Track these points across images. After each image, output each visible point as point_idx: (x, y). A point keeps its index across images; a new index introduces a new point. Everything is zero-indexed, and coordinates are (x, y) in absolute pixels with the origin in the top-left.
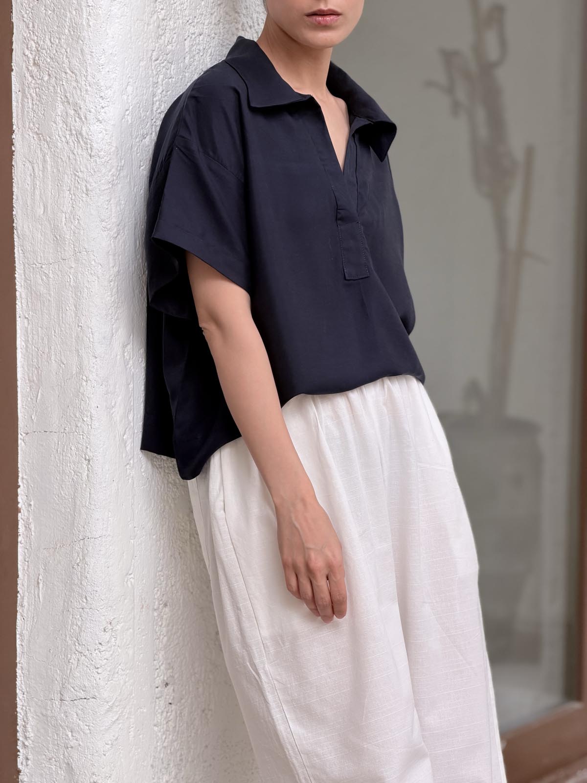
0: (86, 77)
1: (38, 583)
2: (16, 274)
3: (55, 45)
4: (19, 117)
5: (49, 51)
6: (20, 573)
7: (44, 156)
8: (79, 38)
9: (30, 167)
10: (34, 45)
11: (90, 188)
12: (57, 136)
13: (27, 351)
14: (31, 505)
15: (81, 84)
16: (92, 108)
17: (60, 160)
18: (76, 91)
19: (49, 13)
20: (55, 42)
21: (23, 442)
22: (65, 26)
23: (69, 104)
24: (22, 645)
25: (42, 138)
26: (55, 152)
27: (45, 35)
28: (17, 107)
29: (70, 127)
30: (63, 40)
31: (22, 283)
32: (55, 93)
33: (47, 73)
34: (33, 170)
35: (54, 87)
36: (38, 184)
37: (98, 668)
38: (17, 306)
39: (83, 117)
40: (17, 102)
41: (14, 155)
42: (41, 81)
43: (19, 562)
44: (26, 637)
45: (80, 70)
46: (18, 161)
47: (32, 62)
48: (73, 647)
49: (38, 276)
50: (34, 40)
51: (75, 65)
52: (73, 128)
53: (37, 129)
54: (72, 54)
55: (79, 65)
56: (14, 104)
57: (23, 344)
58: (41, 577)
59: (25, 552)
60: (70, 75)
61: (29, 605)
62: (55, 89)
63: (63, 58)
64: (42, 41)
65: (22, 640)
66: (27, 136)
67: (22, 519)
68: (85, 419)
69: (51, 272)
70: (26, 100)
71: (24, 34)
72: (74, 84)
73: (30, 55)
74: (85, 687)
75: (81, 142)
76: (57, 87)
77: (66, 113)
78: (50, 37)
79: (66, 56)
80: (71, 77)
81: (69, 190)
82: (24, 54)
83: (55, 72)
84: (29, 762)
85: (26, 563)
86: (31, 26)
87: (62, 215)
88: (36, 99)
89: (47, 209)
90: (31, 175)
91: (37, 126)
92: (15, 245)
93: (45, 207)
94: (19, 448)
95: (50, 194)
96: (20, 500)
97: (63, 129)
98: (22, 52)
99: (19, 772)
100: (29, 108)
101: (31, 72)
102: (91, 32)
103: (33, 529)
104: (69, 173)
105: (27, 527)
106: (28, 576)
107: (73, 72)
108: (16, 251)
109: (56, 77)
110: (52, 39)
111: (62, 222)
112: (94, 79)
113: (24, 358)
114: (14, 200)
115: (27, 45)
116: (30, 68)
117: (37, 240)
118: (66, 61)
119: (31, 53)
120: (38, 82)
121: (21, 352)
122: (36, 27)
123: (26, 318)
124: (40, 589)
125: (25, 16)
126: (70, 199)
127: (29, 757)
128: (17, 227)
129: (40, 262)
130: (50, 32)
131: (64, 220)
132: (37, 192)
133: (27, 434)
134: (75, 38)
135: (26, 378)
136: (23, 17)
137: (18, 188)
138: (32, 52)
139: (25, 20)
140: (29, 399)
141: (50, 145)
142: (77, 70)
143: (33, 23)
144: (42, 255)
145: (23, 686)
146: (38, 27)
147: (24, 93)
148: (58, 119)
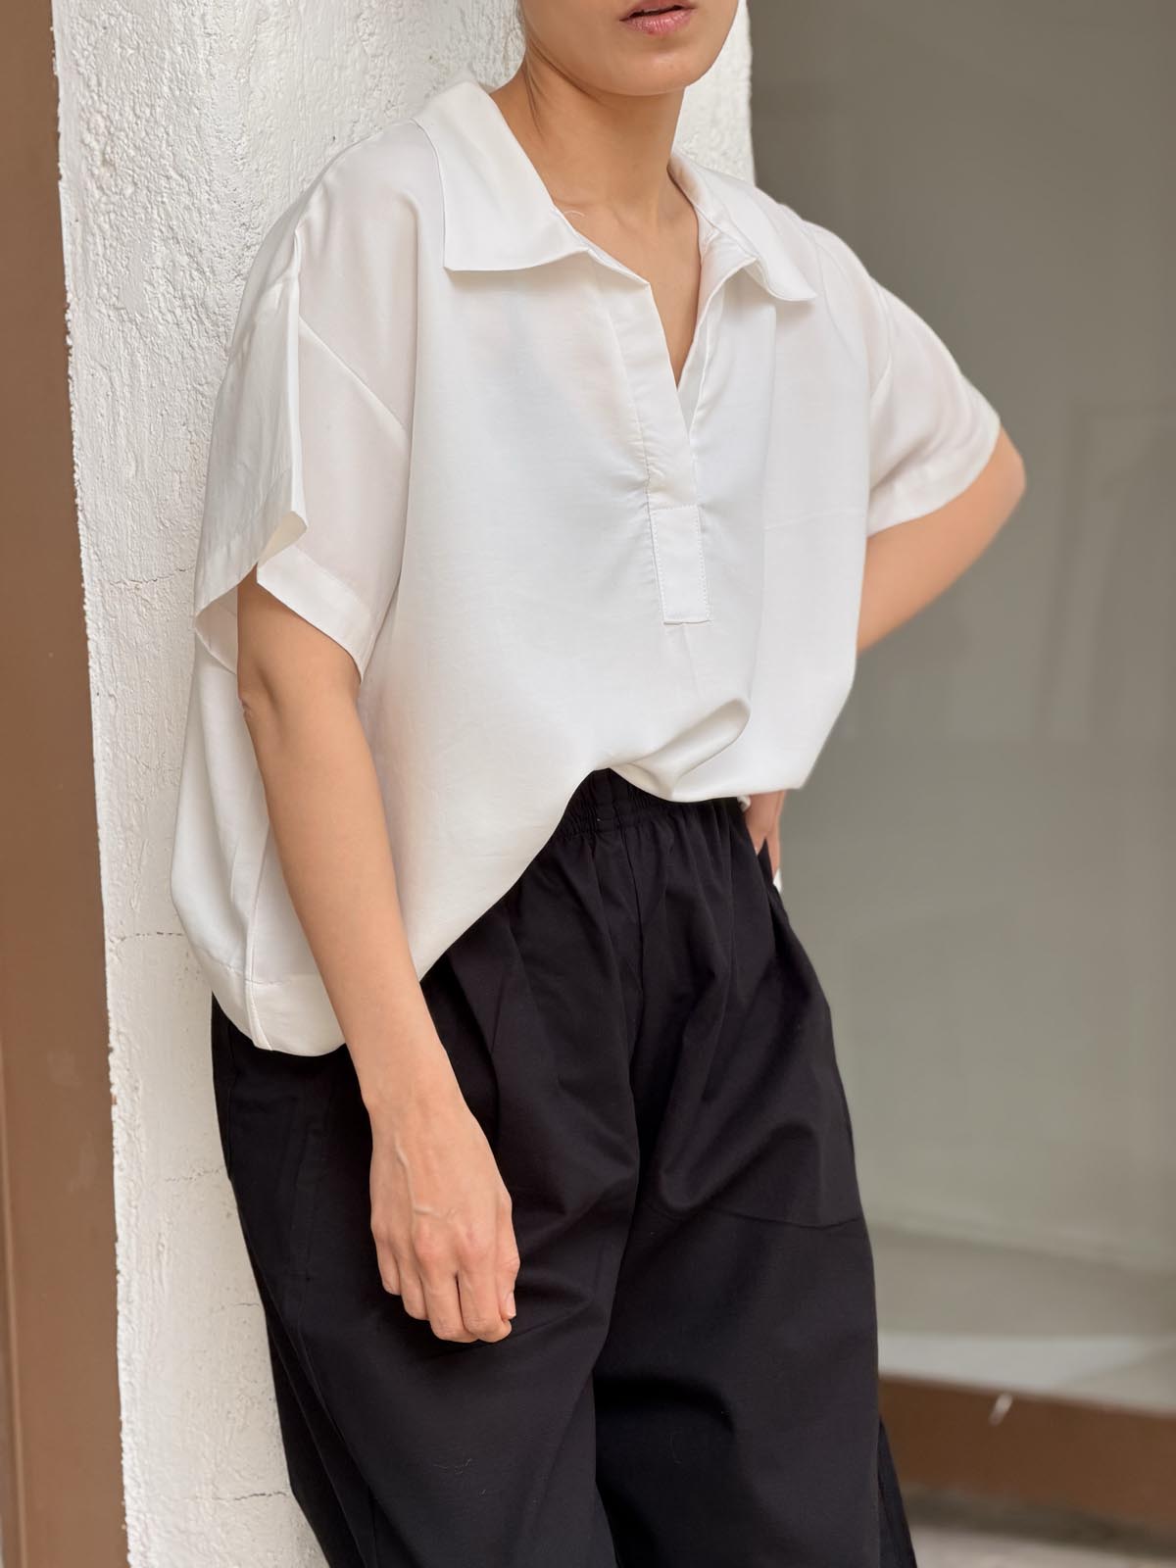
0: (209, 183)
1: (159, 1253)
2: (84, 603)
3: (144, 120)
4: (79, 274)
5: (131, 134)
6: (120, 1232)
7: (132, 355)
8: (191, 101)
9: (104, 379)
10: (101, 123)
12: (156, 312)
13: (116, 765)
14: (137, 1088)
15: (200, 200)
16: (225, 249)
18: (191, 215)
19: (128, 55)
20: (144, 112)
21: (115, 957)
22: (161, 79)
23: (178, 242)
24: (130, 1383)
25: (125, 317)
26: (153, 344)
27: (122, 99)
28: (73, 254)
29: (182, 290)
30: (158, 109)
31: (100, 624)
32: (149, 220)
33: (130, 179)
34: (112, 384)
35: (146, 208)
36: (122, 413)
38: (91, 671)
39: (206, 269)
40: (74, 243)
41: (71, 355)
42: (117, 197)
43: (118, 1210)
44: (139, 1367)
45: (196, 169)
46: (79, 367)
47: (98, 157)
49: (131, 607)
50: (100, 112)
51: (186, 160)
52: (186, 292)
53: (114, 299)
54: (179, 136)
55: (193, 160)
56: (67, 247)
57: (107, 749)
58: (163, 1240)
59: (128, 1188)
60: (176, 180)
61: (141, 1299)
62: (147, 212)
63: (160, 147)
64: (117, 114)
65: (130, 1374)
66: (97, 315)
67: (120, 1117)
69: (156, 596)
70: (90, 239)
71: (80, 99)
72: (186, 200)
73: (94, 144)
75: (206, 322)
76: (152, 208)
77: (173, 261)
78: (132, 104)
79: (167, 142)
80: (179, 185)
82: (82, 141)
83: (146, 177)
85: (134, 1211)
86: (93, 82)
87: (173, 475)
88: (112, 236)
89: (143, 466)
90: (108, 395)
91: (115, 291)
92: (82, 543)
93: (139, 462)
94: (108, 970)
95: (147, 433)
96: (114, 1077)
97: (168, 296)
98: (78, 138)
100: (98, 255)
101: (97, 179)
102: (216, 90)
103: (142, 1138)
104: (183, 387)
105: (132, 1138)
106: (138, 1237)
107: (181, 176)
108: (83, 556)
109: (148, 188)
110: (137, 107)
111: (173, 491)
112: (226, 187)
113: (112, 781)
114: (75, 450)
115: (88, 123)
116: (96, 172)
117: (124, 531)
118: (168, 153)
119: (98, 141)
120: (113, 200)
121: (104, 767)
122: (104, 84)
123: (111, 696)
124: (164, 1263)
125: (82, 62)
126: (188, 442)
128: (82, 506)
129: (133, 578)
130: (132, 93)
131: (177, 486)
132: (121, 431)
133: (123, 939)
134: (182, 104)
135: (117, 821)
136: (78, 65)
137: (82, 423)
138: (99, 138)
139: (80, 69)
140: (125, 866)
141: (143, 331)
142: (190, 170)
143: (97, 76)
144: (137, 563)
145: (137, 1470)
146: (108, 86)
147: (85, 224)
148: (157, 275)
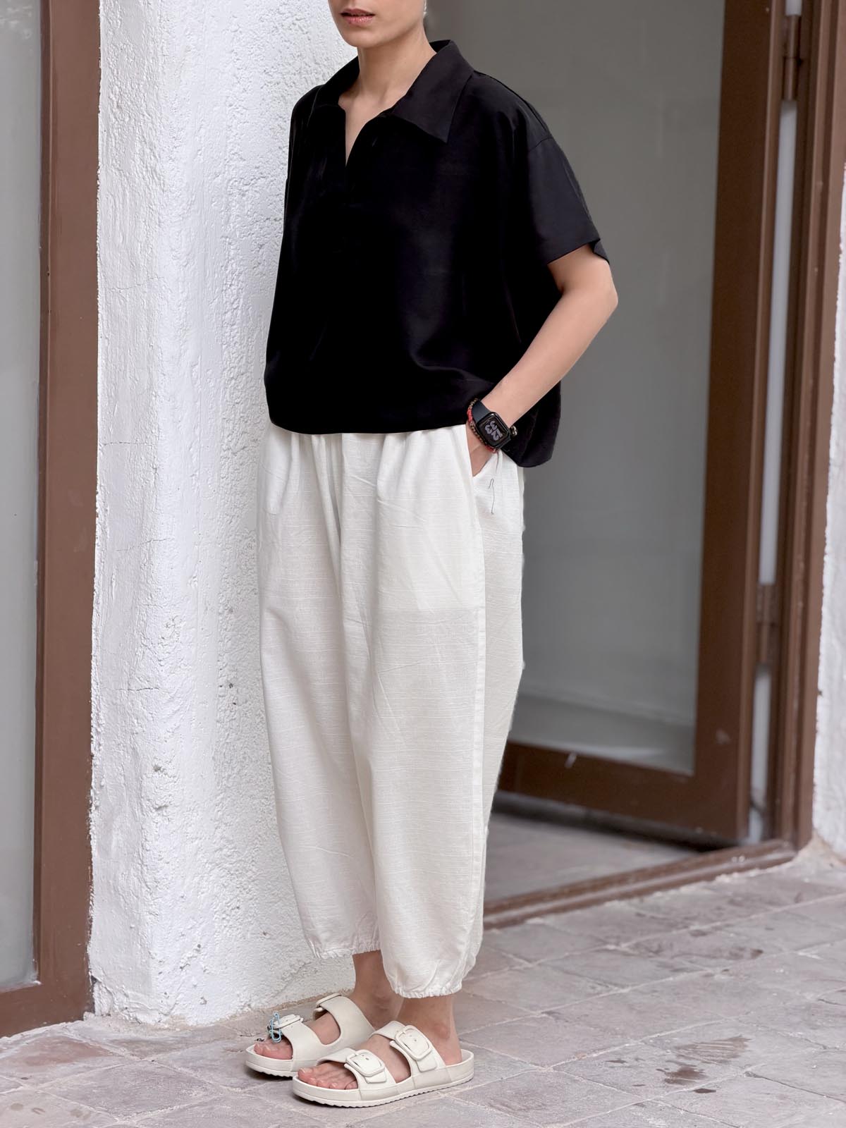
0: (160, 119)
1: (112, 582)
2: (98, 297)
3: (135, 90)
4: (104, 154)
5: (129, 96)
6: (96, 573)
7: (124, 191)
8: (155, 83)
9: (112, 200)
10: (118, 90)
11: (162, 220)
12: (135, 172)
13: (106, 368)
14: (107, 510)
15: (156, 126)
16: (165, 147)
17: (137, 194)
18: (152, 132)
19: (130, 62)
20: (135, 87)
21: (101, 452)
22: (143, 73)
23: (146, 143)
24: (97, 639)
25: (122, 174)
26: (133, 186)
27: (127, 80)
28: (103, 145)
29: (146, 164)
30: (141, 86)
31: (104, 306)
32: (135, 133)
33: (128, 115)
34: (115, 203)
35: (133, 128)
36: (118, 215)
37: (160, 661)
38: (99, 327)
39: (157, 156)
40: (103, 141)
41: (99, 189)
42: (122, 122)
43: (96, 563)
44: (100, 632)
45: (155, 112)
46: (102, 194)
47: (115, 103)
48: (139, 641)
49: (117, 300)
50: (117, 85)
51: (151, 108)
52: (148, 165)
53: (118, 166)
54: (149, 98)
55: (154, 108)
56: (100, 142)
57: (104, 362)
58: (114, 577)
59: (101, 554)
60: (147, 117)
61: (103, 603)
63: (141, 102)
64: (124, 86)
65: (97, 635)
66: (110, 172)
67: (99, 523)
68: (154, 431)
69: (128, 296)
70: (110, 139)
71: (109, 79)
72: (150, 125)
73: (114, 99)
74: (149, 678)
75: (156, 178)
76: (136, 128)
77: (143, 151)
78: (131, 83)
80: (148, 119)
81: (145, 222)
82: (109, 97)
83: (134, 114)
84: (101, 747)
85: (102, 564)
86: (115, 72)
87: (138, 244)
88: (119, 139)
89: (126, 238)
90: (113, 207)
91: (118, 162)
92: (98, 271)
93: (124, 237)
94: (98, 457)
95: (128, 225)
96: (98, 504)
97: (140, 166)
99: (92, 756)
100: (113, 147)
101: (114, 114)
102: (166, 79)
103: (108, 532)
104: (144, 206)
105: (104, 532)
106: (104, 575)
107: (149, 115)
108: (99, 276)
109: (135, 119)
110: (133, 84)
111: (137, 249)
112: (167, 121)
113: (104, 376)
114: (98, 230)
115: (112, 90)
116: (114, 110)
117: (116, 266)
118: (144, 105)
119: (116, 97)
120: (120, 123)
121: (102, 370)
123: (106, 338)
124: (113, 587)
125: (111, 63)
126: (145, 230)
127: (102, 742)
128: (99, 255)
129: (119, 287)
130: (131, 78)
131: (139, 248)
132: (118, 223)
133: (105, 445)
134: (151, 84)
135: (106, 392)
136: (109, 64)
137: (101, 220)
139: (111, 66)
140: (108, 413)
141: (130, 180)
142: (152, 112)
143: (117, 70)
145: (97, 677)
146: (121, 74)
147: (108, 132)
148: (137, 157)
